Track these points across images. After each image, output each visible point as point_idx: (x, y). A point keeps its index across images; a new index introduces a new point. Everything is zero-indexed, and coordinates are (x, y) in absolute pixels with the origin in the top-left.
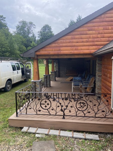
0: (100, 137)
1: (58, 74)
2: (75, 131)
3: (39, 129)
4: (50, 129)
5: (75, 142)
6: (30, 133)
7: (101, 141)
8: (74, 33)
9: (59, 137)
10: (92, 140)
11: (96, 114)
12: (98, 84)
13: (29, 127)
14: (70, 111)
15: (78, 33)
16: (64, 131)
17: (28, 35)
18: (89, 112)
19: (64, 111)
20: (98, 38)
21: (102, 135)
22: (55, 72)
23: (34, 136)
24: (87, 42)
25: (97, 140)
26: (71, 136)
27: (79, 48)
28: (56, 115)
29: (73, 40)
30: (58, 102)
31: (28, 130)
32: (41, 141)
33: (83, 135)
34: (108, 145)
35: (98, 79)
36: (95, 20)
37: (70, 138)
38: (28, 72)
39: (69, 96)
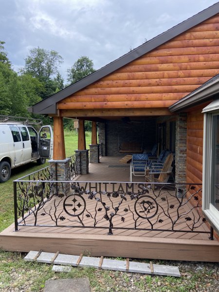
0: (182, 271)
1: (103, 150)
2: (132, 259)
3: (60, 256)
4: (82, 255)
5: (131, 280)
6: (42, 263)
7: (184, 278)
8: (132, 68)
9: (99, 271)
10: (166, 276)
11: (174, 223)
12: (179, 166)
13: (41, 251)
14: (123, 219)
15: (141, 67)
16: (110, 259)
17: (49, 76)
18: (161, 221)
19: (111, 218)
20: (179, 77)
21: (186, 266)
22: (98, 146)
23: (50, 269)
24: (158, 85)
25: (176, 277)
26: (124, 268)
27: (143, 96)
28: (95, 227)
29: (131, 81)
30: (99, 201)
31: (38, 257)
32: (62, 280)
33: (148, 267)
34: (198, 287)
35: (181, 157)
36: (172, 44)
37: (122, 273)
38: (45, 145)
39: (121, 189)
